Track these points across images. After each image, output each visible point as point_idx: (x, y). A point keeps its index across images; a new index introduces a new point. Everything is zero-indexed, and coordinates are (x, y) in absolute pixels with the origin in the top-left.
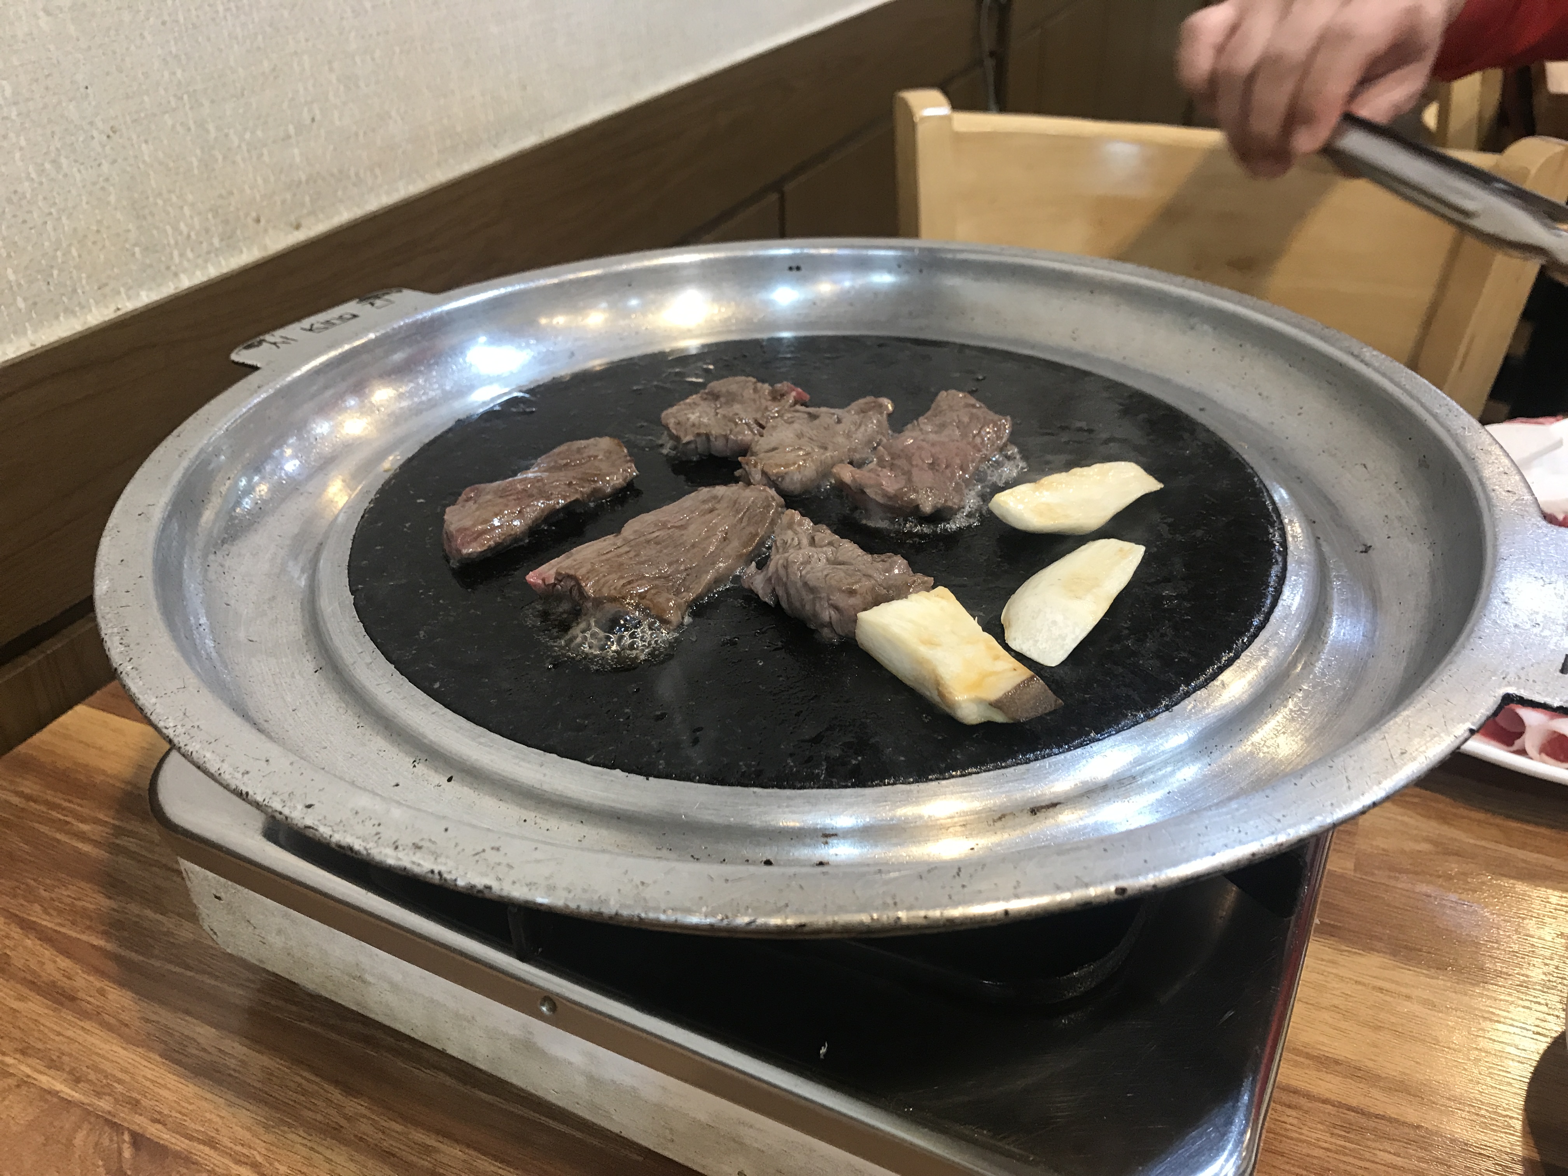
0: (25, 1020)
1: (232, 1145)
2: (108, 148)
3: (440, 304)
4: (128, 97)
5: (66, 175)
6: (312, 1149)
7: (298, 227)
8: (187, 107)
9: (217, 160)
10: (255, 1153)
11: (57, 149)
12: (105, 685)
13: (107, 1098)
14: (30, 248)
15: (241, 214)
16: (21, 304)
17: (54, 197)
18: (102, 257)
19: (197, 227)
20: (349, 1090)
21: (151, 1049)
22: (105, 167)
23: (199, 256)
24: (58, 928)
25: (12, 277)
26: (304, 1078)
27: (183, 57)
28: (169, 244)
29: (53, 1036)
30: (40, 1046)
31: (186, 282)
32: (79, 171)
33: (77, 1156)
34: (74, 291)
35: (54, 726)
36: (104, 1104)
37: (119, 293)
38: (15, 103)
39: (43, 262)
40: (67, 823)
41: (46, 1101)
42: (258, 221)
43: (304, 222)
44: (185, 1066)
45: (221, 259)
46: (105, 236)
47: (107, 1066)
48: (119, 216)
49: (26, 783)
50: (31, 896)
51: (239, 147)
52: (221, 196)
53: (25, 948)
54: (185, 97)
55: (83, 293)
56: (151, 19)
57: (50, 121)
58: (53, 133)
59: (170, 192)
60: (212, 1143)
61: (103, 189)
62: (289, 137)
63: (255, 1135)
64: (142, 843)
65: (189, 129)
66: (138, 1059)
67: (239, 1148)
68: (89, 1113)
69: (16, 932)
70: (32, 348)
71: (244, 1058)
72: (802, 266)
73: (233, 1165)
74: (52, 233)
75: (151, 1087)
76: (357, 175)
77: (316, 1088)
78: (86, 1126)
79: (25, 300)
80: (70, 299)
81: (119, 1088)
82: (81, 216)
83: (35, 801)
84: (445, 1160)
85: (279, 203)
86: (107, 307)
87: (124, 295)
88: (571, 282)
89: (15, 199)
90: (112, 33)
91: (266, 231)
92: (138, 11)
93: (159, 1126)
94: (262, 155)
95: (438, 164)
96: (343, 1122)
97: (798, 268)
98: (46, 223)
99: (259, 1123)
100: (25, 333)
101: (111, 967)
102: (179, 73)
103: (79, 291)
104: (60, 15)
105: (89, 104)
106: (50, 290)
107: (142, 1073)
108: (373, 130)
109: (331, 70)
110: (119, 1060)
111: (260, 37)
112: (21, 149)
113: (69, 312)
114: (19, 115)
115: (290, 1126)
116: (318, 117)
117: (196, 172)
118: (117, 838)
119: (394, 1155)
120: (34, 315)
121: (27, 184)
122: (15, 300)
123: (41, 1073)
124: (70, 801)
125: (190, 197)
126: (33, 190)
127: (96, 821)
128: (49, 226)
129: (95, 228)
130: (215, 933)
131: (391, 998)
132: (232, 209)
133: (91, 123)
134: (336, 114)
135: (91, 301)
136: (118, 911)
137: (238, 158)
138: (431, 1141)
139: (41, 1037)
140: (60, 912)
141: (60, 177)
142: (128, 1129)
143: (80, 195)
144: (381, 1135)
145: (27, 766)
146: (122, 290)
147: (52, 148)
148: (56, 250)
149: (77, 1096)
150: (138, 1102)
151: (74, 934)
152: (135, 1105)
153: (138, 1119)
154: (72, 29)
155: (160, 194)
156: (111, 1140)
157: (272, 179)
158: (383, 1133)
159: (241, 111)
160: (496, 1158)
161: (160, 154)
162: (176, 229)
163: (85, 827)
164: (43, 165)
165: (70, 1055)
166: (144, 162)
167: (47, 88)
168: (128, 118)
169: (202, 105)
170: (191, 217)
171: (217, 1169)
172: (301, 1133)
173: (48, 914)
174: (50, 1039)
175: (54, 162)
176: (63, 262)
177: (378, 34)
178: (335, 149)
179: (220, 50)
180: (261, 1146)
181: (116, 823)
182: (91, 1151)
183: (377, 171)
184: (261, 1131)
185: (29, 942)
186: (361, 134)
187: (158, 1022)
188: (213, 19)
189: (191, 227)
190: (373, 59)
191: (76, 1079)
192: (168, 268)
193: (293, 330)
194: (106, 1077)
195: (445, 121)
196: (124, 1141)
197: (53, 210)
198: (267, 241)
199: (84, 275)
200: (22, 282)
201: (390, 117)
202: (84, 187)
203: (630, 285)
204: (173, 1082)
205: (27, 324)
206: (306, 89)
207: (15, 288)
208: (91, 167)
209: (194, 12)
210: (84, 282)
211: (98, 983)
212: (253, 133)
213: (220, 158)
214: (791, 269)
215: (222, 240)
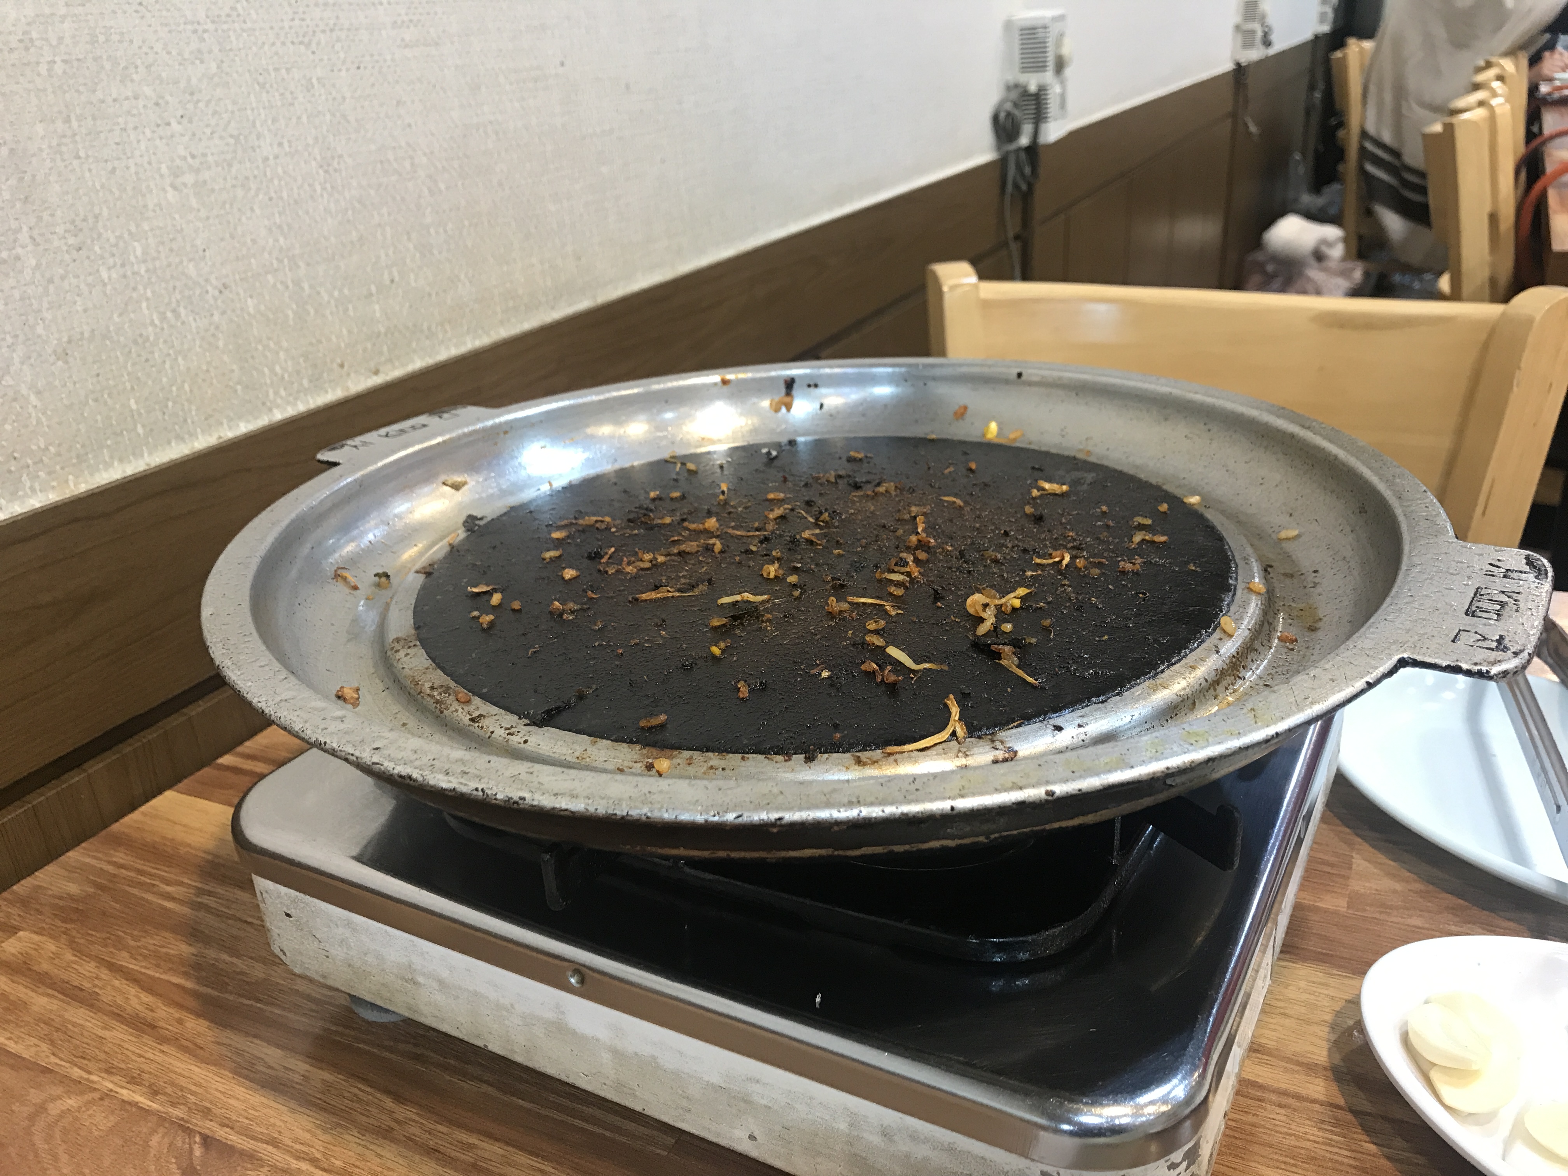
0: (109, 1045)
1: (293, 1144)
2: (219, 302)
3: (499, 416)
4: (237, 259)
5: (183, 323)
6: (364, 1146)
7: (376, 372)
8: (287, 269)
9: (309, 313)
10: (313, 1150)
11: (178, 301)
12: (191, 774)
13: (182, 1107)
14: (150, 382)
15: (328, 360)
16: (140, 430)
17: (173, 342)
18: (210, 392)
19: (290, 369)
20: (398, 1098)
21: (224, 1067)
22: (216, 318)
23: (290, 395)
24: (143, 970)
25: (134, 406)
26: (359, 1089)
27: (285, 228)
28: (266, 384)
29: (134, 1058)
30: (123, 1066)
31: (278, 416)
32: (195, 320)
33: (152, 1155)
34: (185, 420)
35: (144, 808)
36: (178, 1113)
37: (221, 424)
38: (145, 261)
39: (161, 395)
40: (154, 885)
41: (127, 1111)
42: (342, 366)
43: (382, 369)
44: (251, 1080)
45: (309, 398)
46: (213, 375)
47: (183, 1082)
48: (225, 358)
49: (117, 854)
50: (120, 944)
51: (329, 302)
52: (311, 344)
53: (114, 988)
54: (286, 261)
55: (193, 422)
56: (261, 197)
57: (172, 276)
58: (174, 288)
59: (269, 339)
60: (274, 1143)
61: (213, 335)
62: (371, 295)
63: (314, 1135)
64: (220, 901)
65: (287, 287)
66: (211, 1075)
67: (298, 1147)
68: (165, 1119)
69: (105, 974)
70: (147, 468)
71: (307, 1074)
72: (819, 383)
73: (294, 1162)
74: (169, 371)
75: (223, 1098)
76: (429, 328)
77: (371, 1097)
78: (161, 1130)
79: (143, 426)
80: (181, 428)
81: (193, 1099)
82: (194, 358)
83: (126, 869)
84: (486, 1155)
85: (360, 351)
86: (210, 435)
87: (225, 426)
88: (615, 399)
89: (140, 341)
90: (228, 206)
91: (348, 375)
92: (250, 189)
93: (228, 1130)
94: (347, 309)
95: (502, 322)
96: (393, 1125)
97: (816, 386)
98: (164, 362)
99: (318, 1126)
100: (142, 456)
101: (191, 1002)
102: (282, 240)
103: (189, 421)
104: (185, 191)
105: (206, 264)
106: (164, 420)
107: (214, 1086)
108: (445, 291)
109: (409, 239)
110: (194, 1077)
111: (350, 212)
112: (147, 299)
113: (180, 438)
114: (147, 271)
115: (347, 1128)
116: (397, 279)
117: (291, 323)
118: (198, 897)
119: (439, 1152)
120: (150, 440)
121: (150, 329)
122: (135, 427)
123: (122, 1087)
124: (157, 869)
125: (285, 344)
126: (156, 334)
127: (181, 884)
128: (167, 366)
129: (204, 367)
130: (285, 954)
131: (440, 998)
132: (320, 355)
133: (207, 280)
134: (412, 276)
135: (199, 430)
136: (196, 956)
137: (328, 312)
138: (473, 1140)
139: (124, 1058)
140: (145, 957)
141: (179, 324)
142: (200, 1133)
143: (194, 340)
144: (427, 1135)
145: (120, 841)
146: (225, 421)
147: (174, 300)
148: (171, 386)
149: (155, 1106)
150: (209, 1109)
151: (157, 975)
152: (206, 1113)
153: (209, 1124)
154: (194, 202)
155: (260, 341)
156: (184, 1143)
157: (355, 330)
158: (430, 1134)
159: (331, 272)
160: (531, 1153)
161: (262, 308)
162: (272, 371)
163: (169, 889)
164: (165, 313)
165: (150, 1073)
166: (249, 314)
167: (171, 250)
168: (237, 277)
169: (298, 267)
170: (286, 361)
171: (278, 1164)
172: (356, 1134)
173: (135, 959)
174: (132, 1060)
175: (174, 311)
176: (177, 396)
177: (451, 210)
178: (411, 306)
179: (316, 221)
180: (318, 1144)
181: (199, 885)
182: (165, 1151)
183: (448, 327)
184: (319, 1132)
185: (117, 983)
186: (434, 296)
187: (230, 1045)
188: (312, 197)
189: (284, 369)
190: (446, 231)
191: (154, 1092)
192: (264, 404)
193: (371, 437)
194: (182, 1091)
195: (508, 285)
196: (195, 1142)
197: (171, 352)
198: (350, 384)
199: (194, 408)
200: (142, 411)
201: (459, 280)
202: (198, 333)
203: (666, 402)
204: (242, 1094)
205: (144, 448)
206: (387, 255)
207: (136, 417)
208: (205, 317)
209: (295, 190)
210: (194, 413)
211: (176, 1014)
212: (341, 291)
213: (312, 312)
214: (809, 386)
215: (311, 381)
